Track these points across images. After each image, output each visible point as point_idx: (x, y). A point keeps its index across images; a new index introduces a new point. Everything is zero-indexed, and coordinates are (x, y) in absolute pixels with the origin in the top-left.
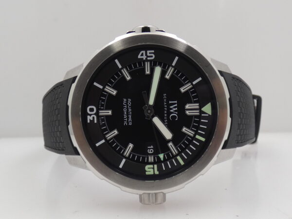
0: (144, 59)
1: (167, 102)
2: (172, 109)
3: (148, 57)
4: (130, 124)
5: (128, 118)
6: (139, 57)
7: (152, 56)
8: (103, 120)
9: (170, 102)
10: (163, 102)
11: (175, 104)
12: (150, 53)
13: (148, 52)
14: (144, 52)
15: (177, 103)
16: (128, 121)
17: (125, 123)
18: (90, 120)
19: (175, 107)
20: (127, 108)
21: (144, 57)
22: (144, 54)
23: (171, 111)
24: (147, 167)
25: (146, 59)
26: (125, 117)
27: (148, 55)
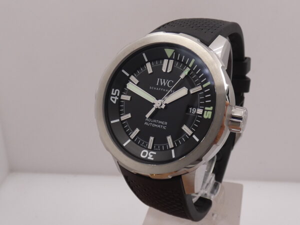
0: (118, 98)
1: (157, 87)
2: (163, 84)
3: (116, 95)
4: (166, 123)
5: (161, 124)
6: (115, 102)
7: (117, 92)
8: (157, 147)
9: (157, 84)
10: (156, 90)
11: (160, 80)
12: (114, 93)
13: (112, 94)
14: (112, 97)
15: (160, 78)
16: (163, 125)
17: (164, 128)
18: (152, 157)
19: (163, 81)
20: (153, 123)
21: (116, 98)
22: (114, 98)
23: (165, 84)
24: (205, 116)
25: (118, 97)
26: (159, 126)
27: (115, 94)
